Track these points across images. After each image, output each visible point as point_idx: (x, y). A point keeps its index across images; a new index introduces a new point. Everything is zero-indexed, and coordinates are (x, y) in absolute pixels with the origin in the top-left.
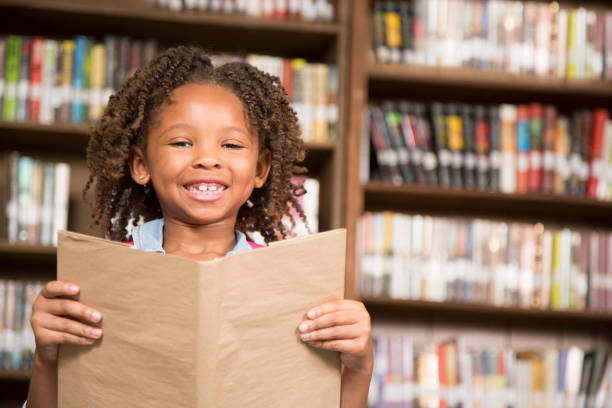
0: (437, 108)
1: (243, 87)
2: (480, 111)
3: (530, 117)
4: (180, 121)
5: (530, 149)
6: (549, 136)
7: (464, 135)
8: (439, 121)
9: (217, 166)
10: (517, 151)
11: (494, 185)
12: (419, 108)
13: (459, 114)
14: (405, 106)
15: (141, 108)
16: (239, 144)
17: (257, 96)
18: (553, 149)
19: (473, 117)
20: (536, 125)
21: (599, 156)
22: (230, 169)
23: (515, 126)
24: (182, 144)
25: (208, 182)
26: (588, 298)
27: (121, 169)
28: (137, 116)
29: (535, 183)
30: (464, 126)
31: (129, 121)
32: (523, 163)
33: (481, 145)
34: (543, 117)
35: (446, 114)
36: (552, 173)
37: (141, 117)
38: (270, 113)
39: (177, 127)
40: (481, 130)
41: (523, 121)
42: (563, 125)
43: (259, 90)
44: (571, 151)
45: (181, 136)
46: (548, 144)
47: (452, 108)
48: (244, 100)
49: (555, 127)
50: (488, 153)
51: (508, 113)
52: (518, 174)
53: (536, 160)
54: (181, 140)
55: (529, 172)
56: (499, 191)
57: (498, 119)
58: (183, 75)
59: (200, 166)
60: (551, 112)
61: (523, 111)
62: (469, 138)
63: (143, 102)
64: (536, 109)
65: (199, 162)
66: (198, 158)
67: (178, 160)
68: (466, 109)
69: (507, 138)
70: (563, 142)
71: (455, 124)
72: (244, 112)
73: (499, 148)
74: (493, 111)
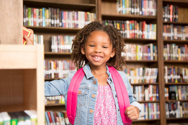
0: (115, 21)
1: (109, 32)
2: (123, 22)
3: (132, 23)
4: (92, 40)
5: (132, 29)
6: (136, 27)
7: (120, 27)
8: (115, 24)
9: (100, 52)
10: (130, 30)
11: (126, 37)
12: (111, 22)
13: (119, 23)
14: (109, 21)
15: (83, 37)
16: (107, 47)
17: (113, 35)
18: (136, 29)
19: (121, 23)
20: (133, 25)
21: (144, 31)
22: (104, 53)
23: (129, 25)
24: (93, 46)
25: (98, 56)
26: (142, 58)
27: (78, 51)
28: (82, 38)
29: (133, 36)
30: (120, 25)
31: (80, 39)
32: (131, 32)
33: (123, 29)
34: (134, 23)
35: (116, 23)
36: (136, 34)
37: (83, 39)
38: (116, 39)
39: (91, 42)
40: (123, 26)
41: (131, 24)
42: (138, 24)
43: (113, 33)
44: (139, 30)
45: (92, 44)
46: (135, 28)
47: (117, 22)
48: (109, 35)
49: (136, 25)
50: (124, 30)
51: (128, 22)
52: (130, 34)
53: (133, 31)
54: (93, 45)
55: (132, 34)
56: (127, 38)
57: (126, 23)
58: (94, 28)
59: (96, 52)
60: (136, 22)
61: (131, 22)
62: (121, 27)
63: (84, 35)
64: (133, 21)
65: (95, 51)
66: (96, 50)
67: (91, 50)
68: (120, 22)
69: (128, 27)
70: (138, 28)
71: (118, 25)
72: (109, 39)
73: (126, 29)
74: (125, 22)
